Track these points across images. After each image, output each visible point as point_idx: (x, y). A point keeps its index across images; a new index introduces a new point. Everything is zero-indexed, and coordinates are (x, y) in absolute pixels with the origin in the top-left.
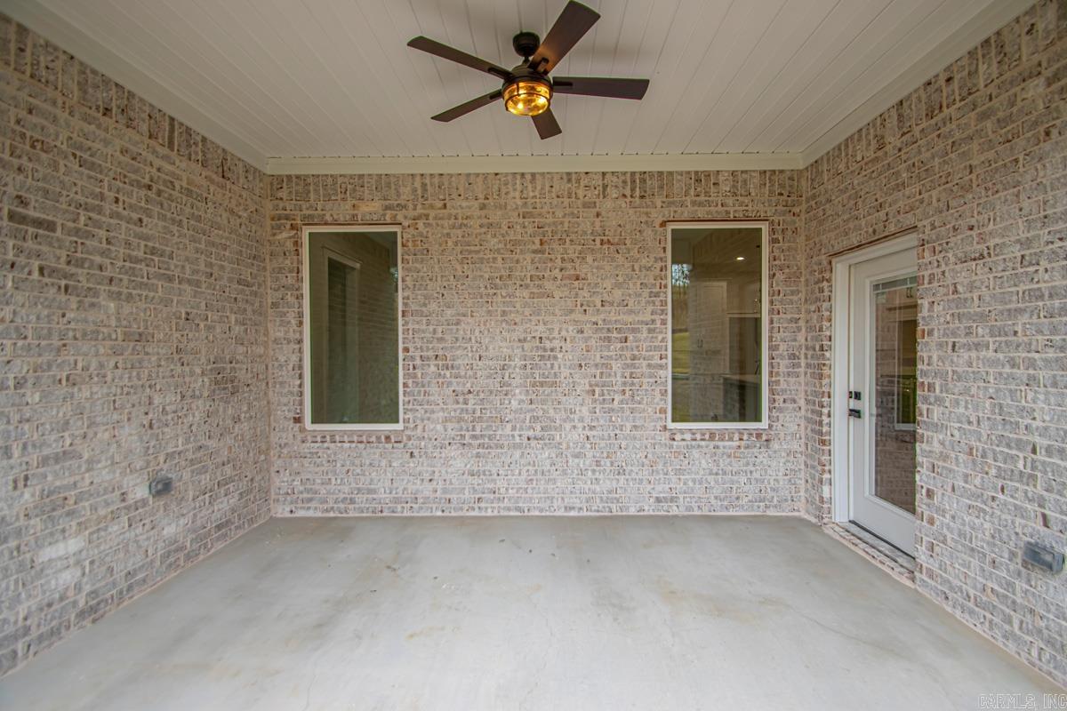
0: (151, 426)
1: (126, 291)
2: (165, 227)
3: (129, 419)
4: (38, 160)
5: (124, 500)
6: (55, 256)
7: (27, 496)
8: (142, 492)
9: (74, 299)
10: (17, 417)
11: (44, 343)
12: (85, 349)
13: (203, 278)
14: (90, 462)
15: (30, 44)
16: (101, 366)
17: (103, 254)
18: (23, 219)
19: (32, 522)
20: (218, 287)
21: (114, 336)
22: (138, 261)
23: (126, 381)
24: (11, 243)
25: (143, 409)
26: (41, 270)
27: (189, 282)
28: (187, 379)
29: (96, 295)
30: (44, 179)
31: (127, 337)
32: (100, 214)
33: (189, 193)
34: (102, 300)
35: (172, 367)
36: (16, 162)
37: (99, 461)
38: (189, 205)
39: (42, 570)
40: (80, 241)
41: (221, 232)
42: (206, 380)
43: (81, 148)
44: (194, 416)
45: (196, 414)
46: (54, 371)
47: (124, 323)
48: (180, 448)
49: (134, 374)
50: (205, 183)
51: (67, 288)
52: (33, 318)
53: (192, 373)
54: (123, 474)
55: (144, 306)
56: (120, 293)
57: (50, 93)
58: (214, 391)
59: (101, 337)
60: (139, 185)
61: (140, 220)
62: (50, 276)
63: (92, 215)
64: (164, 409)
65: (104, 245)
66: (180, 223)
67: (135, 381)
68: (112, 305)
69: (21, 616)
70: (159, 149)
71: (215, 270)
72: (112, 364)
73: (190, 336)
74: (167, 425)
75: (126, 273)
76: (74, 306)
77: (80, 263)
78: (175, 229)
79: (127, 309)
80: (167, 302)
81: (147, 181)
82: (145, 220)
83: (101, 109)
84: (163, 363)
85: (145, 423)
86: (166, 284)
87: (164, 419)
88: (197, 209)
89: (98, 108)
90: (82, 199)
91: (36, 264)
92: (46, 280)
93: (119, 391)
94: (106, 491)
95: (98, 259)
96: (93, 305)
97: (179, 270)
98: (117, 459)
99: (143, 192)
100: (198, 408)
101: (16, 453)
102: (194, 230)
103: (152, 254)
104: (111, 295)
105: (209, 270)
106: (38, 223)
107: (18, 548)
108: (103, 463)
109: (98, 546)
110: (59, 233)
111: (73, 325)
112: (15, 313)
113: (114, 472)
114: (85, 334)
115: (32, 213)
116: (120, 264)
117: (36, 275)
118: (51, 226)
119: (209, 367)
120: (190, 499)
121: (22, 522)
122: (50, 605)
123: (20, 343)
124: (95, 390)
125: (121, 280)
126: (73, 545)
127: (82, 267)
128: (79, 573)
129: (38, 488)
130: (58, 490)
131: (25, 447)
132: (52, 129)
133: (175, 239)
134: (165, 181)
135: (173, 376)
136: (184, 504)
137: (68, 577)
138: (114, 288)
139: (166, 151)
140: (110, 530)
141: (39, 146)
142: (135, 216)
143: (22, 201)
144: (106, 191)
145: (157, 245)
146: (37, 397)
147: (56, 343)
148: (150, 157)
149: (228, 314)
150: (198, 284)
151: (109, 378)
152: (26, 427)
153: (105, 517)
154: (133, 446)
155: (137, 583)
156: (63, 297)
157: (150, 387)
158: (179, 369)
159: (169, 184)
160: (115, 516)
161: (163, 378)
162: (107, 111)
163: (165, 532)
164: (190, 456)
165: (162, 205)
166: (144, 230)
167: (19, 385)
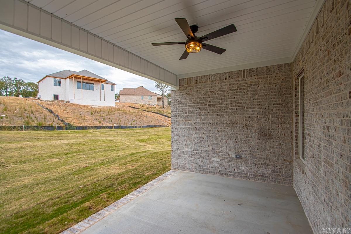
0: (237, 142)
1: (230, 113)
2: (242, 97)
3: (230, 140)
4: (213, 95)
5: (229, 156)
6: (215, 110)
7: (210, 148)
8: (234, 156)
9: (219, 117)
10: (209, 136)
11: (213, 124)
12: (221, 125)
13: (256, 106)
14: (221, 146)
15: (211, 77)
16: (224, 128)
17: (225, 107)
18: (210, 105)
19: (211, 153)
20: (263, 108)
21: (227, 123)
22: (233, 106)
23: (230, 132)
24: (208, 109)
25: (234, 138)
26: (213, 112)
27: (250, 108)
28: (249, 133)
29: (224, 115)
30: (214, 97)
31: (230, 123)
32: (224, 99)
33: (251, 85)
34: (225, 116)
35: (244, 130)
36: (209, 96)
37: (223, 147)
38: (250, 88)
39: (212, 161)
40: (220, 106)
41: (265, 91)
42: (256, 134)
43: (220, 89)
44: (251, 143)
45: (252, 142)
46: (215, 129)
47: (230, 120)
48: (246, 150)
49: (232, 130)
50: (257, 80)
51: (217, 114)
52: (212, 120)
53: (251, 131)
54: (229, 150)
55: (236, 116)
56: (229, 114)
57: (215, 82)
58: (260, 137)
59: (224, 123)
60: (234, 90)
61: (234, 97)
62: (214, 113)
63: (222, 100)
64: (241, 139)
65: (225, 105)
66: (247, 94)
67: (233, 132)
68: (227, 117)
69: (208, 167)
70: (240, 79)
71: (262, 103)
72: (227, 128)
73: (251, 122)
74: (242, 143)
75: (231, 110)
76: (219, 118)
77: (220, 110)
78: (245, 96)
79: (231, 117)
80: (242, 114)
81: (236, 88)
82: (236, 97)
83: (225, 79)
84: (240, 128)
85: (235, 141)
86: (241, 110)
87: (241, 141)
88: (254, 88)
89: (224, 80)
90: (220, 98)
91: (212, 111)
92: (214, 114)
93: (228, 134)
94: (225, 153)
95: (224, 108)
96: (223, 117)
97: (247, 106)
98: (227, 147)
99: (235, 91)
100: (253, 141)
101: (209, 141)
102: (252, 94)
103: (238, 104)
104: (227, 115)
105: (258, 103)
106: (212, 105)
107: (208, 156)
108: (224, 147)
109: (223, 162)
110: (216, 106)
111: (219, 121)
112: (209, 120)
113: (227, 150)
114: (221, 123)
115: (212, 103)
116: (229, 108)
117: (212, 113)
118: (215, 105)
119: (258, 130)
120: (249, 163)
121: (209, 152)
122: (213, 168)
123: (210, 124)
124: (223, 133)
125: (229, 111)
126: (218, 160)
127: (221, 110)
128: (218, 165)
129: (212, 148)
130: (215, 149)
131: (210, 140)
132: (215, 88)
133: (245, 99)
134: (242, 86)
135: (244, 132)
136: (247, 164)
137: (216, 165)
138: (227, 113)
139: (243, 78)
140: (225, 160)
141: (213, 92)
142: (233, 97)
143: (210, 102)
144: (226, 95)
145: (239, 102)
146: (212, 133)
147: (216, 124)
148: (237, 82)
149: (268, 115)
150: (254, 108)
151: (226, 131)
152: (210, 137)
153: (225, 158)
154: (232, 146)
155: (232, 175)
156: (217, 116)
157: (237, 134)
158: (246, 130)
159: (243, 86)
160: (227, 158)
161: (241, 132)
162: (226, 79)
163: (240, 168)
164: (250, 153)
165: (241, 92)
166: (235, 99)
167: (209, 131)
